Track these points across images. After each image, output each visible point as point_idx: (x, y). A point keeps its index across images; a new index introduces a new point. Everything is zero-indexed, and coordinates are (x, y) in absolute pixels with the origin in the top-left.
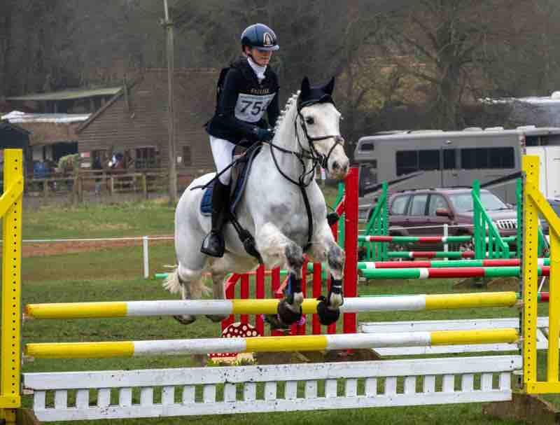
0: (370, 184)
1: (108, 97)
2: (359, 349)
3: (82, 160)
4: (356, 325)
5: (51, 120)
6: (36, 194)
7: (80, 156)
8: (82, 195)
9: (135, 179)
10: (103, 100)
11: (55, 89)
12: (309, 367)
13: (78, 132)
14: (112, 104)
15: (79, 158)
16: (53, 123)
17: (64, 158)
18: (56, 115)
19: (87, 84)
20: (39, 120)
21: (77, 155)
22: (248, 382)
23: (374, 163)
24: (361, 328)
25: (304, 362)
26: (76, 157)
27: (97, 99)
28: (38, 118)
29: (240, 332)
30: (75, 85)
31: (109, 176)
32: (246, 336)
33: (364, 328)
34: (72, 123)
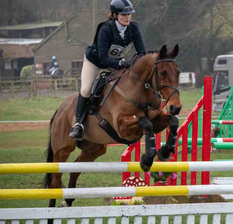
0: (224, 87)
1: (54, 28)
2: (211, 195)
3: (37, 69)
4: (210, 179)
5: (17, 43)
6: (6, 91)
7: (35, 66)
8: (36, 92)
9: (71, 82)
10: (51, 30)
11: (20, 22)
12: (177, 206)
13: (34, 51)
14: (57, 32)
15: (35, 68)
16: (18, 45)
17: (25, 68)
18: (20, 39)
19: (41, 19)
20: (9, 43)
21: (33, 65)
22: (137, 216)
23: (227, 72)
24: (213, 181)
25: (175, 203)
26: (33, 67)
27: (47, 29)
28: (9, 41)
29: (134, 183)
30: (34, 20)
31: (53, 80)
32: (138, 186)
33: (215, 181)
34: (31, 45)
